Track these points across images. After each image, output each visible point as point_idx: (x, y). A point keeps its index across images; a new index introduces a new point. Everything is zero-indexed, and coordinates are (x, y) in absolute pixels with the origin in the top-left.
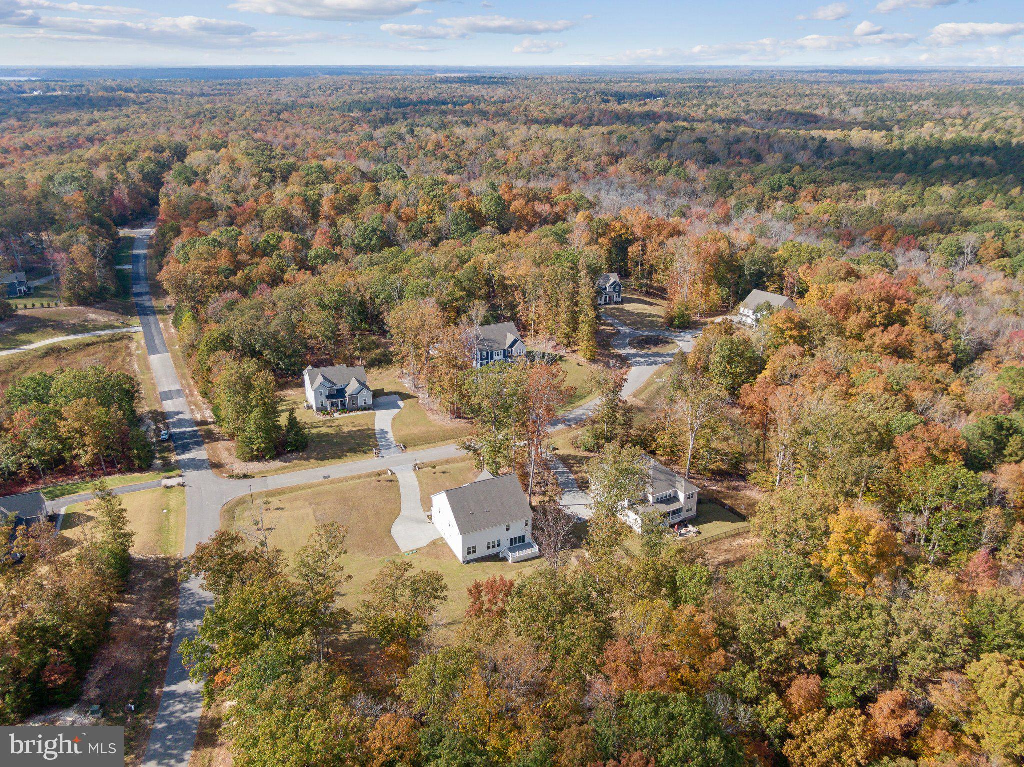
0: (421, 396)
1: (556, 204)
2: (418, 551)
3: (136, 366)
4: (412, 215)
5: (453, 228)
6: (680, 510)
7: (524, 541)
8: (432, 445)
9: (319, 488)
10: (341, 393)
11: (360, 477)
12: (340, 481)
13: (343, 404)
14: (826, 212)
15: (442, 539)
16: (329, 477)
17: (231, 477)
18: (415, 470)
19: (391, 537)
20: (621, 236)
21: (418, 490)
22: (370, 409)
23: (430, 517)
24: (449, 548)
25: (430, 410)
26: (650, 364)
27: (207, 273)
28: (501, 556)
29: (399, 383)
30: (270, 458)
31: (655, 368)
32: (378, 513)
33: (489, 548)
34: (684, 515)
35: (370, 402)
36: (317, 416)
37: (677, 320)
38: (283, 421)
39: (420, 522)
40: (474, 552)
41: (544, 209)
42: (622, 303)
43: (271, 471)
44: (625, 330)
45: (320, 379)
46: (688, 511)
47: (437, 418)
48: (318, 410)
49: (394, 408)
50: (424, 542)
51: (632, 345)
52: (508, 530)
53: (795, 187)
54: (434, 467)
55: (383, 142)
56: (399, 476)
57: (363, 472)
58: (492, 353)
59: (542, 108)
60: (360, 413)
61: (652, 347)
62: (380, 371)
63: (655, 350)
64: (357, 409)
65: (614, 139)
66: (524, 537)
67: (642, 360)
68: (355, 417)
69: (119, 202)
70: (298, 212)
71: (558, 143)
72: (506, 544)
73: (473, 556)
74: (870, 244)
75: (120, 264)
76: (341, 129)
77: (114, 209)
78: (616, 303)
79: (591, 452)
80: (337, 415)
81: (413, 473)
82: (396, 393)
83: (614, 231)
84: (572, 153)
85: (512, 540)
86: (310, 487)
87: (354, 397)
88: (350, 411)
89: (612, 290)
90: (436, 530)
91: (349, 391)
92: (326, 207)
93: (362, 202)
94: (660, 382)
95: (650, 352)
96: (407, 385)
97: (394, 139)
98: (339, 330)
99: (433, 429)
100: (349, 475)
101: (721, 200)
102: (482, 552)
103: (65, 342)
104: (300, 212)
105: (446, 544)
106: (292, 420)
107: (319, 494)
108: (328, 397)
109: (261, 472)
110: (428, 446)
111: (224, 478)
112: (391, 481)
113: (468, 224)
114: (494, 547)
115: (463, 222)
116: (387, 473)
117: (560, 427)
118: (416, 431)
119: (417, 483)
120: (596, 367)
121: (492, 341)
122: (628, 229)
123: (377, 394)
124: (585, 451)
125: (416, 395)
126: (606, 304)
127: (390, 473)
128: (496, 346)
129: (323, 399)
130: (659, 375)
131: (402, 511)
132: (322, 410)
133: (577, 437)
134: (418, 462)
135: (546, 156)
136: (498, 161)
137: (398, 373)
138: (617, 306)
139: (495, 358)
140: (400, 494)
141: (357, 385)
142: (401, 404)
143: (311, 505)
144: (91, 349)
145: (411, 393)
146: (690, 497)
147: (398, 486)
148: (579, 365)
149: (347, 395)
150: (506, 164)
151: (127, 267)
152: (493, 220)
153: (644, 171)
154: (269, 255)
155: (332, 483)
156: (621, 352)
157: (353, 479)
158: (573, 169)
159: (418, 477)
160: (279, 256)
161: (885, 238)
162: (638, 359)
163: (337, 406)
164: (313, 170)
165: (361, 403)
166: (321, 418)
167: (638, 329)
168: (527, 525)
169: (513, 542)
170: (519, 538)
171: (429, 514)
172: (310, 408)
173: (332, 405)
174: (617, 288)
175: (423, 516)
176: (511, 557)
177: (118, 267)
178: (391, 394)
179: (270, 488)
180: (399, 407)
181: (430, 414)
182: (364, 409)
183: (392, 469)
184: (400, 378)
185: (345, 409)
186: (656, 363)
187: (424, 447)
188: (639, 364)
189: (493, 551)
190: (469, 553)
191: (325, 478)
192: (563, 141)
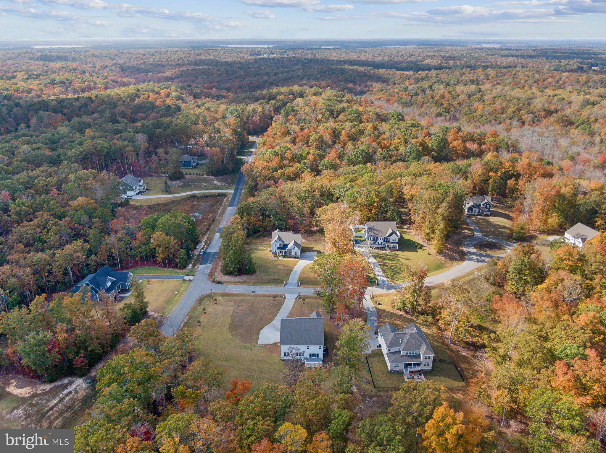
1: (484, 144)
2: (265, 346)
3: (220, 211)
4: (388, 145)
5: (408, 154)
6: (418, 364)
7: (317, 357)
8: (315, 286)
9: (246, 297)
10: (285, 247)
11: (268, 296)
12: (260, 296)
13: (285, 253)
16: (254, 292)
17: (214, 282)
18: (296, 299)
19: (258, 334)
20: (509, 171)
21: (289, 311)
22: (298, 258)
26: (478, 261)
27: (265, 168)
31: (480, 264)
32: (262, 319)
33: (297, 355)
34: (422, 367)
35: (298, 254)
36: (271, 257)
37: (514, 234)
39: (277, 329)
41: (473, 146)
42: (489, 216)
43: (233, 282)
44: (478, 234)
46: (425, 365)
48: (273, 254)
49: (310, 260)
50: (271, 342)
51: (475, 246)
52: (308, 349)
54: (304, 300)
55: (412, 93)
56: (286, 300)
57: (271, 294)
58: (377, 238)
59: (526, 73)
60: (292, 259)
61: (487, 250)
63: (489, 252)
64: (291, 257)
65: (555, 99)
66: (318, 355)
67: (475, 257)
68: (288, 261)
69: (254, 123)
70: (327, 138)
71: (515, 100)
72: (307, 355)
73: (287, 357)
75: (240, 155)
76: (397, 82)
77: (251, 126)
78: (486, 215)
79: (401, 311)
80: (280, 258)
81: (294, 300)
82: (316, 251)
83: (504, 168)
84: (521, 107)
86: (242, 295)
87: (291, 250)
88: (287, 257)
89: (484, 206)
91: (289, 247)
92: (343, 136)
93: (365, 134)
94: (477, 274)
95: (484, 253)
97: (419, 91)
100: (264, 293)
103: (199, 193)
107: (244, 300)
108: (279, 248)
109: (227, 282)
111: (210, 281)
112: (281, 302)
113: (416, 153)
114: (299, 355)
115: (414, 152)
117: (393, 291)
119: (291, 307)
120: (440, 257)
121: (379, 231)
122: (514, 168)
124: (397, 309)
126: (478, 215)
127: (283, 297)
128: (380, 234)
129: (276, 248)
130: (479, 270)
131: (274, 321)
132: (275, 254)
134: (301, 294)
135: (503, 109)
138: (484, 218)
139: (378, 241)
140: (279, 311)
141: (294, 244)
142: (315, 258)
143: (235, 306)
144: (208, 199)
147: (282, 306)
148: (429, 254)
149: (288, 249)
150: (475, 112)
151: (244, 158)
152: (435, 151)
153: (567, 123)
154: (299, 162)
155: (254, 296)
156: (465, 249)
157: (264, 296)
159: (295, 303)
160: (303, 163)
162: (473, 256)
163: (282, 253)
164: (352, 112)
165: (294, 254)
167: (486, 236)
168: (320, 349)
169: (311, 355)
170: (315, 354)
173: (280, 252)
174: (488, 206)
177: (239, 157)
180: (313, 260)
182: (295, 258)
183: (285, 295)
185: (285, 256)
186: (482, 261)
187: (309, 286)
188: (472, 260)
189: (298, 357)
190: (285, 355)
191: (253, 292)
192: (519, 100)
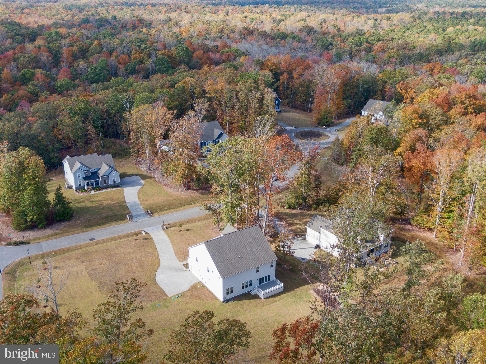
0: (156, 176)
2: (182, 295)
4: (127, 60)
7: (269, 280)
8: (172, 210)
9: (87, 248)
10: (95, 174)
11: (120, 238)
12: (104, 241)
13: (97, 184)
14: (393, 57)
15: (200, 283)
16: (94, 239)
17: (10, 244)
18: (164, 229)
19: (157, 285)
20: (274, 69)
21: (170, 245)
23: (186, 266)
24: (208, 290)
25: (165, 185)
28: (253, 293)
29: (136, 168)
30: (42, 228)
33: (243, 288)
34: (382, 250)
35: (118, 181)
36: (77, 193)
38: (51, 197)
39: (177, 270)
40: (232, 292)
41: (215, 56)
42: (281, 112)
43: (44, 237)
44: (289, 128)
45: (77, 165)
46: (385, 247)
47: (172, 190)
48: (77, 189)
49: (137, 185)
50: (186, 287)
51: (297, 137)
52: (258, 271)
53: (370, 43)
54: (180, 226)
56: (152, 235)
57: (121, 234)
58: (205, 143)
60: (111, 190)
62: (120, 160)
64: (108, 187)
66: (269, 276)
68: (107, 193)
72: (256, 283)
73: (231, 296)
74: (426, 74)
78: (278, 112)
79: (293, 209)
80: (93, 192)
81: (163, 232)
82: (136, 175)
83: (267, 67)
85: (260, 279)
86: (79, 247)
87: (106, 177)
88: (103, 189)
90: (194, 277)
91: (102, 173)
94: (324, 159)
96: (143, 169)
98: (87, 131)
99: (171, 199)
100: (110, 236)
101: (326, 52)
102: (238, 291)
104: (46, 57)
105: (204, 287)
106: (59, 196)
107: (88, 253)
108: (85, 178)
109: (35, 239)
110: (169, 211)
111: (3, 245)
112: (146, 239)
113: (167, 65)
114: (247, 286)
115: (163, 64)
116: (142, 234)
118: (158, 200)
119: (168, 239)
122: (276, 66)
123: (123, 176)
124: (288, 208)
125: (151, 175)
127: (144, 233)
128: (207, 138)
129: (81, 180)
130: (322, 155)
131: (161, 263)
132: (80, 188)
133: (280, 199)
134: (165, 223)
135: (207, 30)
136: (175, 33)
137: (134, 161)
138: (278, 114)
139: (207, 146)
140: (156, 249)
141: (108, 168)
142: (143, 182)
143: (82, 262)
145: (148, 174)
146: (387, 236)
147: (153, 243)
149: (100, 176)
152: (184, 63)
154: (26, 84)
155: (97, 243)
157: (114, 239)
158: (226, 37)
159: (168, 234)
160: (33, 85)
161: (435, 70)
163: (92, 185)
165: (111, 182)
166: (80, 195)
168: (272, 266)
169: (261, 281)
170: (266, 277)
171: (185, 262)
172: (70, 188)
173: (88, 184)
174: (277, 102)
175: (180, 265)
176: (261, 294)
178: (133, 175)
179: (45, 251)
180: (140, 184)
181: (165, 188)
182: (114, 186)
183: (144, 229)
184: (136, 164)
185: (98, 188)
187: (166, 212)
189: (246, 290)
190: (228, 293)
191: (91, 240)
